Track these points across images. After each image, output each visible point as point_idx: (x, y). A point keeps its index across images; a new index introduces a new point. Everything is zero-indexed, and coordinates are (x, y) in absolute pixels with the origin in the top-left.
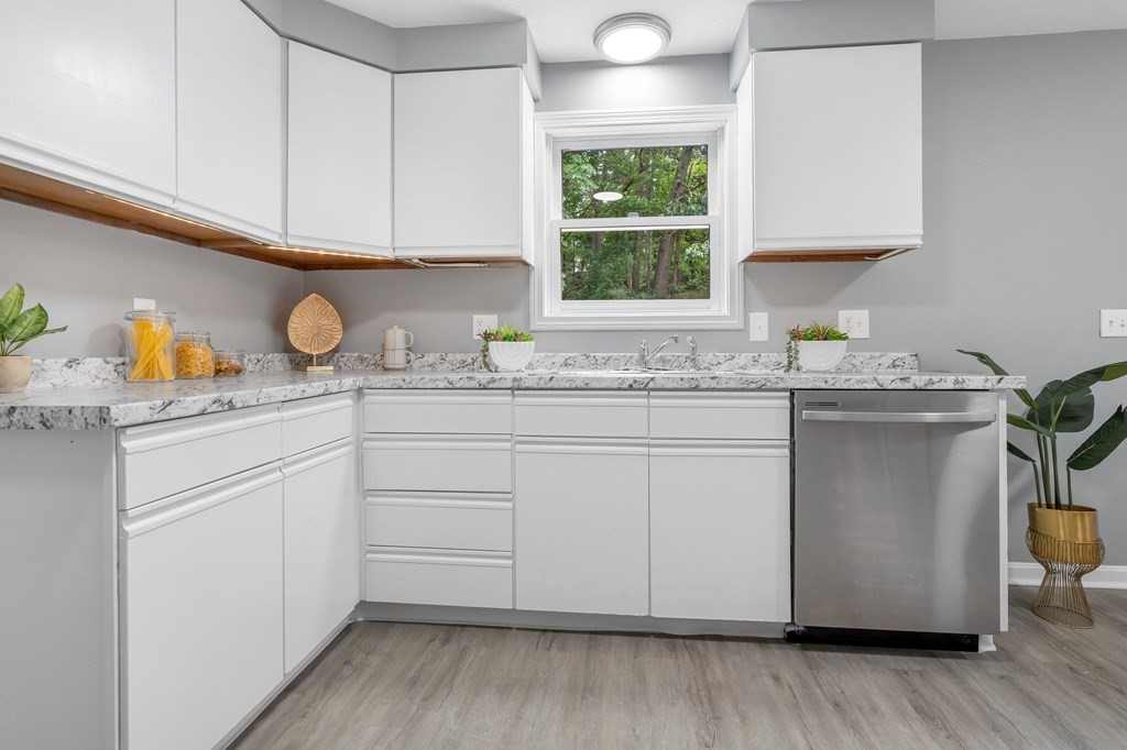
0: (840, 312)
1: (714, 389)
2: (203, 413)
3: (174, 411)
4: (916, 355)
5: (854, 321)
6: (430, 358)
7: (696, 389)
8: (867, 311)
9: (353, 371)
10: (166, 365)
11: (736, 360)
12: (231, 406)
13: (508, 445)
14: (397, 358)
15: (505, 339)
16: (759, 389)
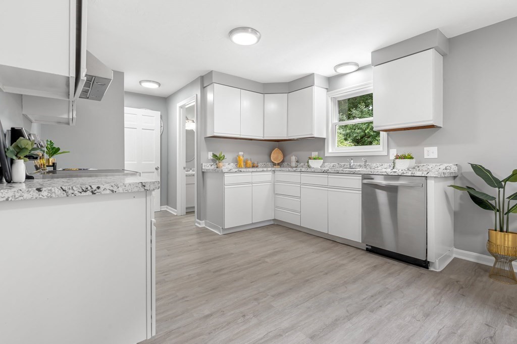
0: (425, 148)
1: (342, 173)
2: (236, 172)
3: (231, 171)
4: (456, 165)
5: (431, 152)
6: (302, 164)
7: (338, 173)
8: (436, 148)
9: (286, 167)
10: (242, 164)
11: (383, 166)
12: (241, 171)
13: (299, 185)
14: (294, 164)
15: (313, 159)
16: (353, 174)
